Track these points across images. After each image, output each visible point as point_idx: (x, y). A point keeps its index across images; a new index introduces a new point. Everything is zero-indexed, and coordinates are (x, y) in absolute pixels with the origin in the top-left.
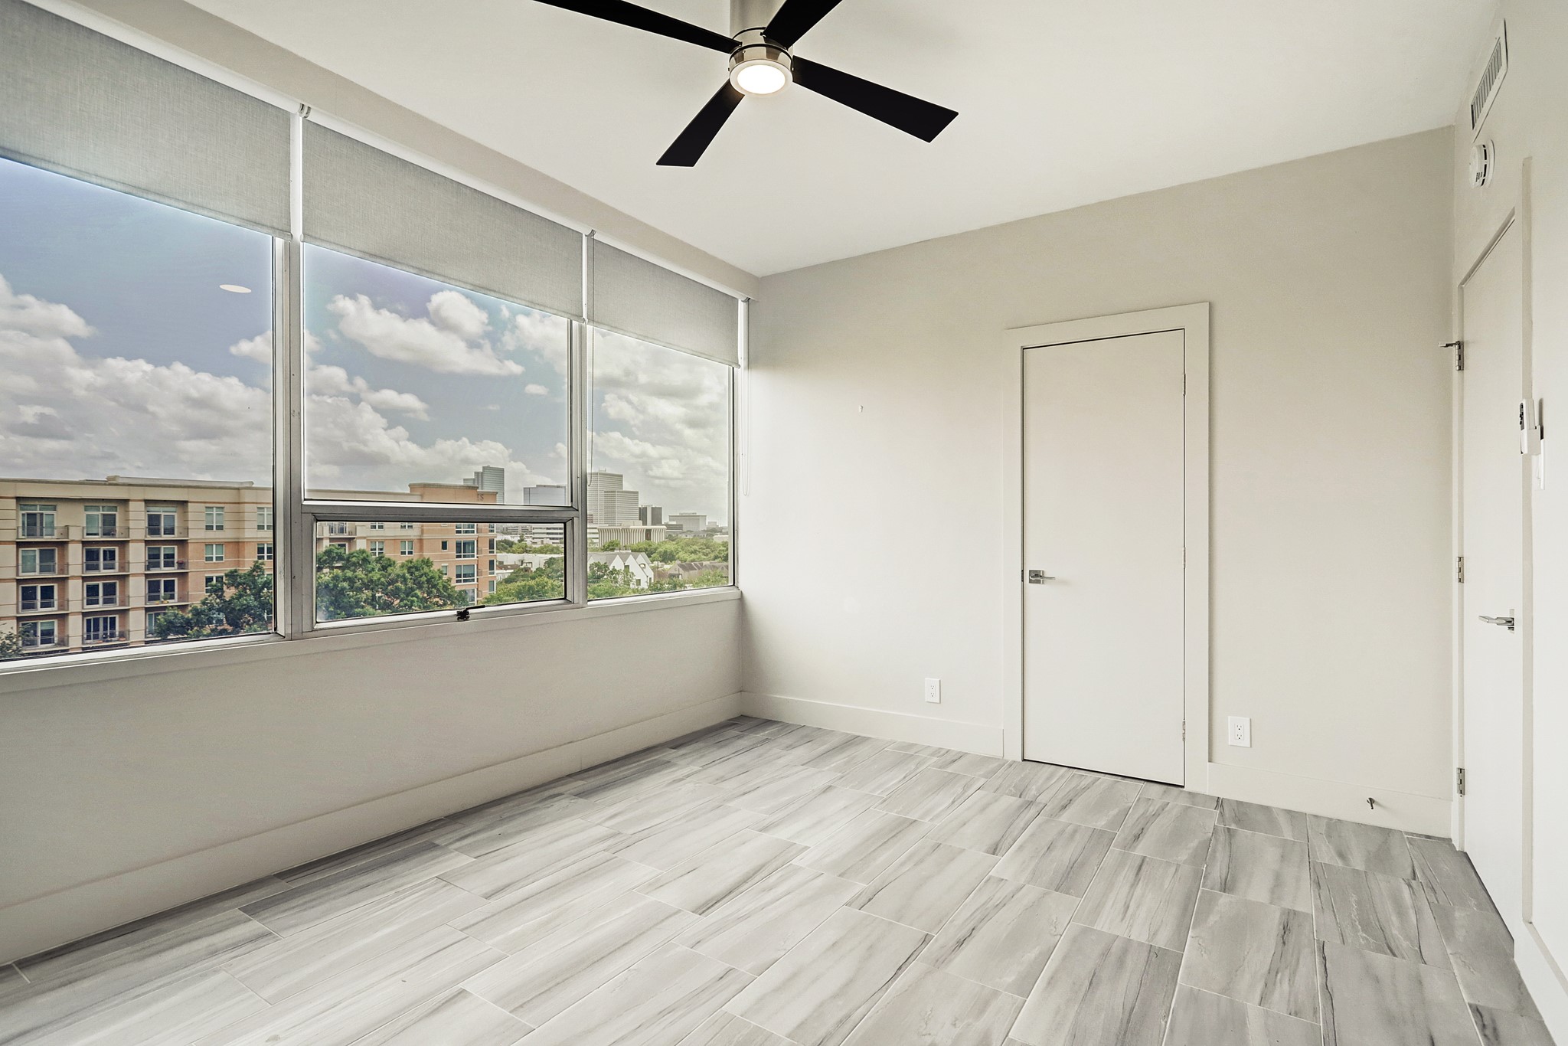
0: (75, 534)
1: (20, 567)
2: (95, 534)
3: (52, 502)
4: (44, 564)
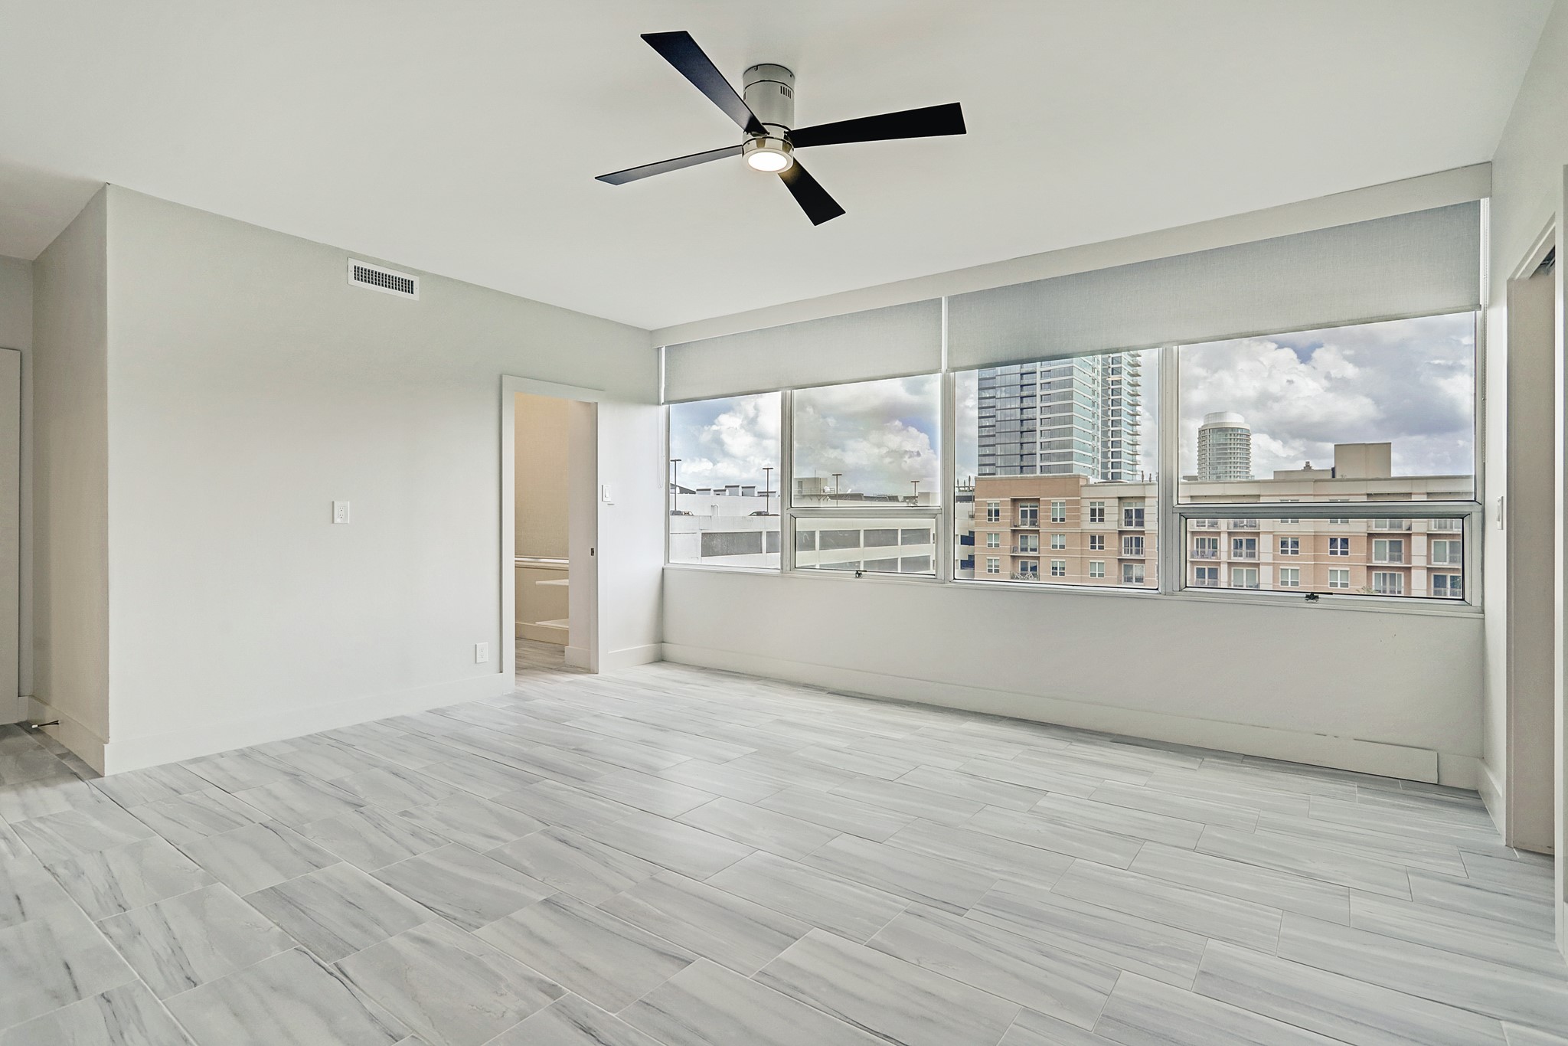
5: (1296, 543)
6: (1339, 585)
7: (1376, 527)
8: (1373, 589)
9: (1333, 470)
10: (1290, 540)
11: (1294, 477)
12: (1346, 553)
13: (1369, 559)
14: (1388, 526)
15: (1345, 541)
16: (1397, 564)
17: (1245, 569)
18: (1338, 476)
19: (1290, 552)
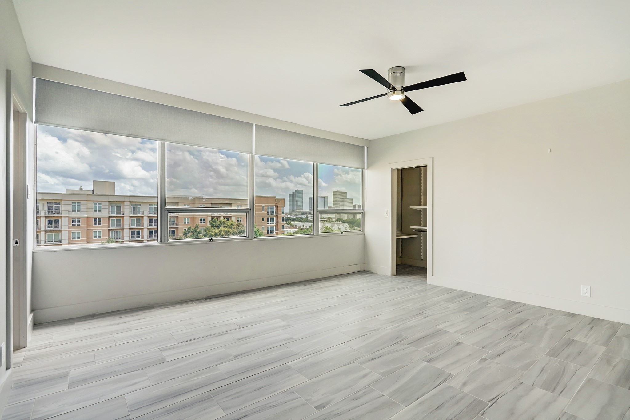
0: (146, 214)
1: (131, 224)
2: (152, 214)
3: (140, 203)
4: (137, 223)
5: (79, 221)
6: (97, 237)
7: (111, 214)
8: (110, 237)
9: (93, 190)
10: (76, 220)
11: (76, 192)
12: (100, 224)
13: (109, 226)
14: (116, 213)
15: (100, 220)
16: (119, 228)
17: (54, 234)
18: (95, 193)
19: (76, 225)
